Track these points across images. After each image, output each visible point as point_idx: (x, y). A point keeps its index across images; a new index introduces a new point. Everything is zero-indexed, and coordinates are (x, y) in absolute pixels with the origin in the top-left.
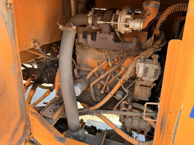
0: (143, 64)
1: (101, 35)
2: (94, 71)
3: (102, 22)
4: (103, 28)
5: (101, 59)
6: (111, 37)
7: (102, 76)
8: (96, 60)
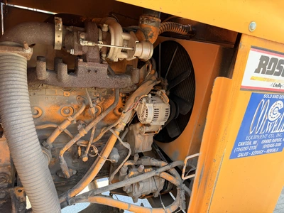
0: (152, 105)
1: (87, 65)
2: (64, 126)
3: (90, 44)
4: (90, 54)
5: (69, 103)
6: (104, 68)
7: (83, 133)
8: (59, 106)
